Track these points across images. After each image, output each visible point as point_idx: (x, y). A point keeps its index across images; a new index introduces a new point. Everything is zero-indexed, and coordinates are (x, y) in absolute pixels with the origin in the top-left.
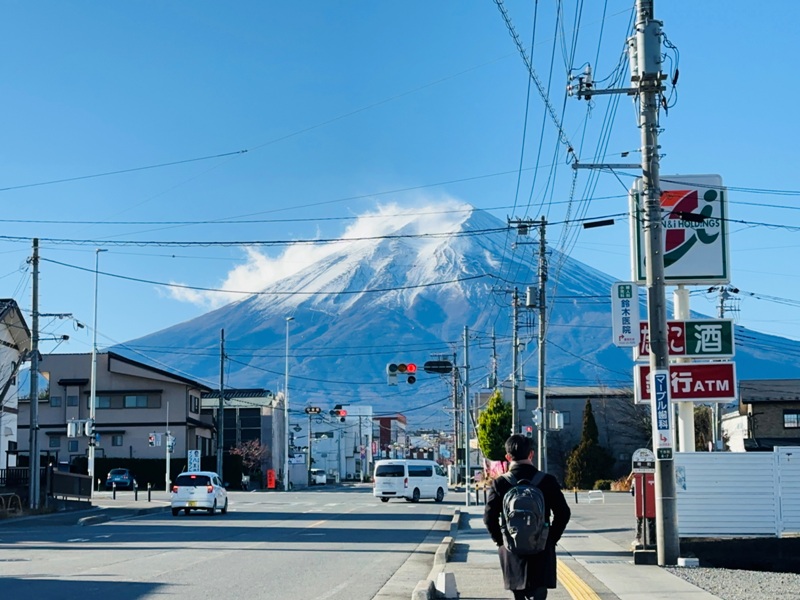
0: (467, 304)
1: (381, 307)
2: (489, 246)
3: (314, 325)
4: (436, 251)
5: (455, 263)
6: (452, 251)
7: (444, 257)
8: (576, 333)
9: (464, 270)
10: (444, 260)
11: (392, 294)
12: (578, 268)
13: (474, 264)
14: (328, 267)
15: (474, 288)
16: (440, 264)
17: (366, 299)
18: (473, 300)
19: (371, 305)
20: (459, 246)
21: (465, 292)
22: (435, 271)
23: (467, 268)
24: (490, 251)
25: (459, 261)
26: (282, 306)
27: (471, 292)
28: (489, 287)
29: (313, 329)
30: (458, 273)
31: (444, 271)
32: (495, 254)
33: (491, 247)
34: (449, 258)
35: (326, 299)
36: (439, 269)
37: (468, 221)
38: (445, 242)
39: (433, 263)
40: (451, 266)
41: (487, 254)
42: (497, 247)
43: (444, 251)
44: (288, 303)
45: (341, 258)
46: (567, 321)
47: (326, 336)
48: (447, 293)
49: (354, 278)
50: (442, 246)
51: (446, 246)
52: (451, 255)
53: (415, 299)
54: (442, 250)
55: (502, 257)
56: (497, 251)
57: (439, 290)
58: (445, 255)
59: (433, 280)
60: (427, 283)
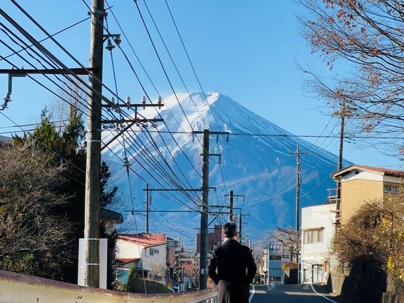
4: (192, 122)
6: (202, 123)
8: (274, 179)
10: (196, 129)
20: (207, 120)
24: (227, 124)
28: (222, 147)
32: (230, 125)
33: (227, 121)
34: (199, 128)
37: (215, 103)
38: (198, 117)
41: (225, 125)
42: (232, 121)
43: (197, 123)
46: (270, 172)
50: (196, 119)
51: (199, 120)
52: (201, 126)
53: (175, 154)
54: (196, 122)
55: (234, 128)
56: (231, 123)
57: (190, 148)
58: (197, 125)
59: (188, 142)
60: (184, 144)
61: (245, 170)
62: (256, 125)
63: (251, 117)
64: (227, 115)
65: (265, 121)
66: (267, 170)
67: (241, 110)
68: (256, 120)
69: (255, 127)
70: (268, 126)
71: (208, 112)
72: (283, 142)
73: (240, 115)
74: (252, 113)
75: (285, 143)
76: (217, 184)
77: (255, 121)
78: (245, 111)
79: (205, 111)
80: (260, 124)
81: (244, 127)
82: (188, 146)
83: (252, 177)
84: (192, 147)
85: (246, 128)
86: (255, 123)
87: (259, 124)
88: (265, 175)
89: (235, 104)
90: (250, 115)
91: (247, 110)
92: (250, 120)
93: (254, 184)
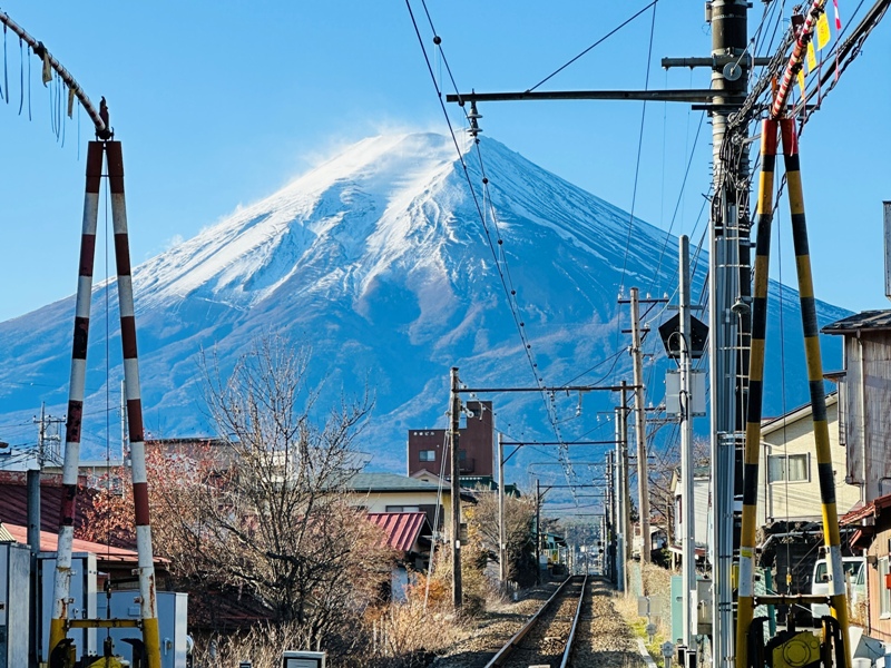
0: (450, 291)
1: (316, 297)
2: (497, 198)
3: (210, 325)
4: (412, 205)
5: (439, 225)
6: (436, 206)
7: (422, 215)
9: (451, 237)
10: (421, 221)
11: (336, 274)
12: (640, 232)
13: (469, 228)
14: (240, 232)
15: (465, 266)
16: (416, 227)
17: (295, 283)
18: (461, 288)
19: (301, 293)
20: (448, 198)
21: (449, 273)
22: (407, 237)
23: (457, 234)
24: (498, 207)
25: (444, 223)
26: (164, 294)
27: (460, 273)
28: (488, 265)
29: (206, 332)
30: (442, 241)
31: (421, 238)
32: (504, 211)
34: (430, 219)
35: (232, 284)
36: (413, 234)
37: (465, 157)
38: (427, 192)
39: (404, 227)
40: (432, 230)
41: (492, 211)
42: (509, 201)
43: (424, 207)
44: (172, 290)
45: (261, 218)
46: (605, 321)
47: (225, 344)
48: (424, 273)
49: (278, 249)
50: (422, 196)
51: (428, 198)
52: (433, 213)
53: (371, 283)
54: (421, 204)
55: (514, 215)
56: (507, 205)
57: (409, 268)
58: (425, 212)
59: (402, 253)
60: (393, 258)
61: (544, 319)
62: (568, 208)
63: (555, 188)
64: (496, 186)
65: (587, 199)
66: (596, 317)
67: (530, 172)
68: (568, 197)
69: (564, 212)
70: (598, 209)
71: (451, 181)
72: (635, 246)
73: (529, 184)
74: (556, 179)
75: (640, 248)
76: (478, 354)
77: (564, 198)
78: (541, 176)
79: (443, 177)
80: (577, 204)
81: (538, 212)
82: (402, 263)
83: (561, 335)
84: (413, 264)
85: (543, 216)
86: (564, 203)
87: (573, 206)
88: (594, 329)
89: (512, 158)
90: (553, 185)
91: (544, 172)
92: (552, 197)
93: (566, 350)
